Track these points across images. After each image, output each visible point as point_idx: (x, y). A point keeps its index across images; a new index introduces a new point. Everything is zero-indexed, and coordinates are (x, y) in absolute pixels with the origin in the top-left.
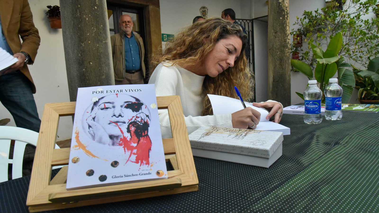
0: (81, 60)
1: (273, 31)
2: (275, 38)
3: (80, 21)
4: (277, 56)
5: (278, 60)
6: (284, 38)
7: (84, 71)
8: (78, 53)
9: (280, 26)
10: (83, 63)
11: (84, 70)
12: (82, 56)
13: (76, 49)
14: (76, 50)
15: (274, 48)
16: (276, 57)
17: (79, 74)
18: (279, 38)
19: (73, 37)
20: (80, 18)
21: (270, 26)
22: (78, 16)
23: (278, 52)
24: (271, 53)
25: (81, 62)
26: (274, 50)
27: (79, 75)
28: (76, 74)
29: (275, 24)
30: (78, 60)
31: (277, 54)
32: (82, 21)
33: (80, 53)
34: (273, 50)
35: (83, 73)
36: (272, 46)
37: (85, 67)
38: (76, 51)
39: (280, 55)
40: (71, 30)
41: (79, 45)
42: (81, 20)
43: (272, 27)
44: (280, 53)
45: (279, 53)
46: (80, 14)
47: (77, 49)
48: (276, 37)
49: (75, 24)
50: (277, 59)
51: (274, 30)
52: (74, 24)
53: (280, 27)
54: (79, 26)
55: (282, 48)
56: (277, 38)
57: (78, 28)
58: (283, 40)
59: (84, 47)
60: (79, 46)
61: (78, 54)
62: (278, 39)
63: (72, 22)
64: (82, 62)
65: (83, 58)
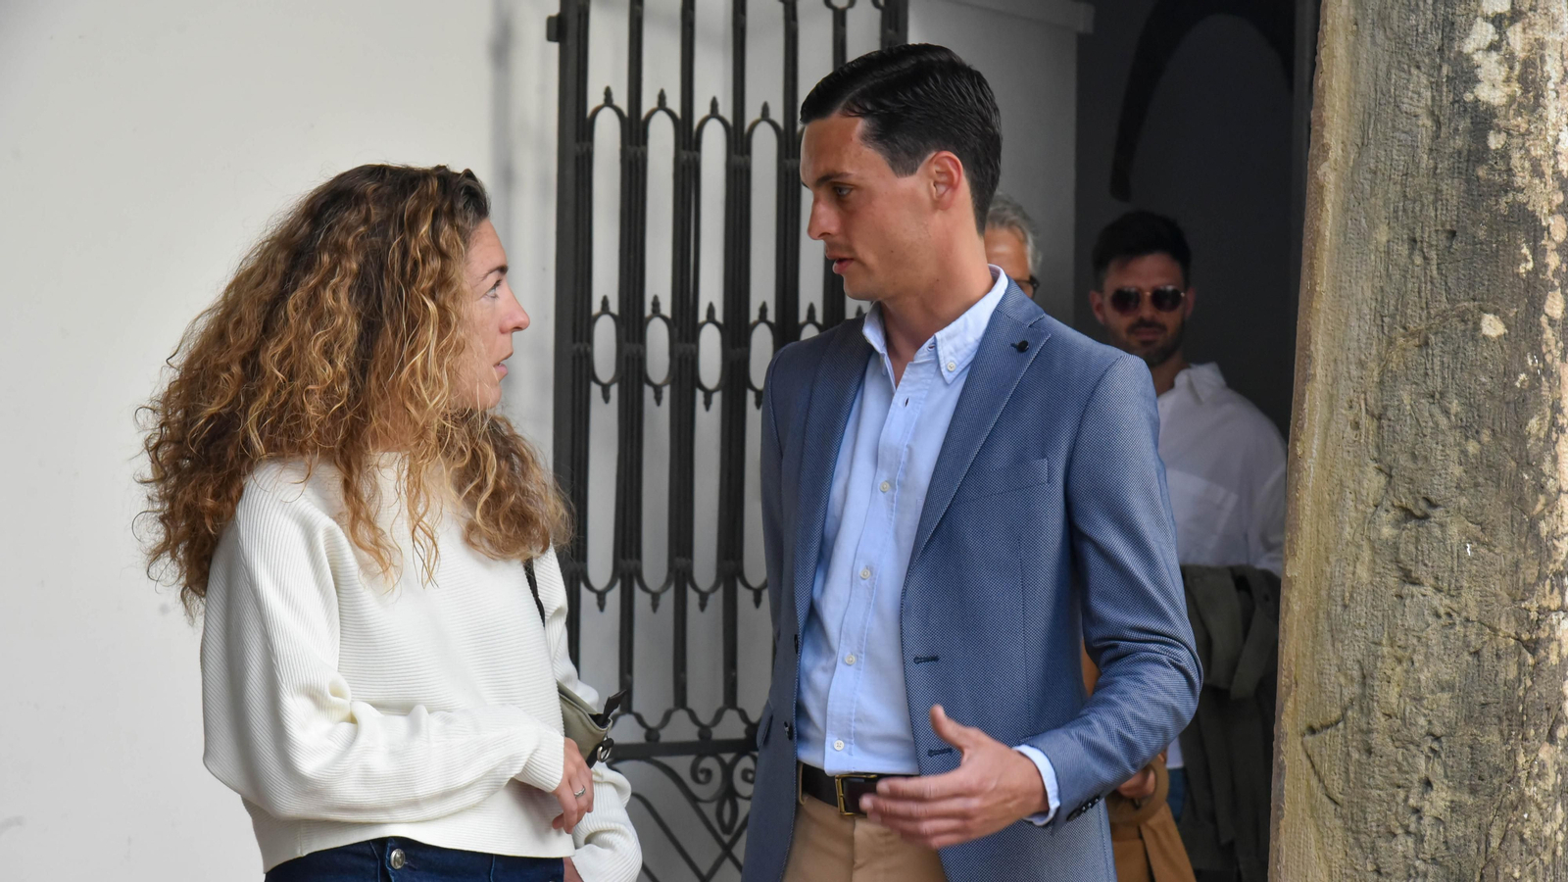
1: (1373, 482)
4: (1420, 839)
6: (1520, 591)
9: (1468, 429)
15: (1380, 722)
16: (1404, 845)
18: (1455, 593)
21: (1331, 400)
23: (1427, 784)
24: (1336, 784)
26: (1380, 740)
29: (1405, 395)
31: (1417, 812)
36: (1350, 691)
39: (1459, 830)
43: (1365, 420)
44: (1454, 807)
45: (1439, 800)
50: (1411, 872)
51: (1386, 473)
53: (1472, 447)
56: (1426, 595)
58: (1507, 627)
62: (1440, 602)
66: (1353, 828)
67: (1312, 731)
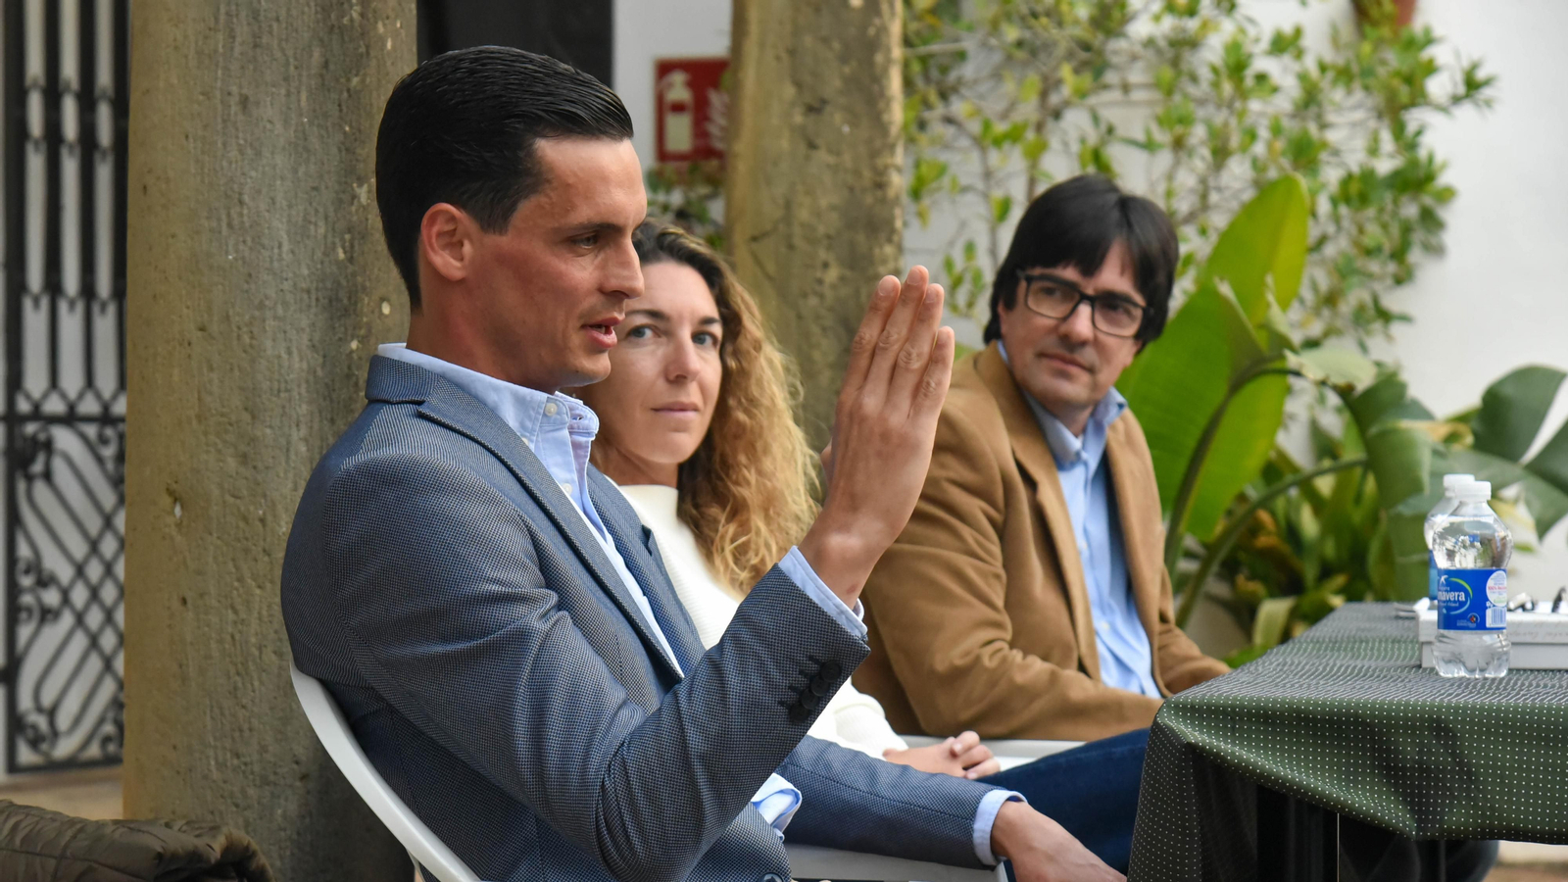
0: (344, 283)
1: (789, 91)
2: (802, 148)
3: (361, 55)
4: (821, 296)
5: (824, 329)
6: (874, 154)
7: (352, 352)
8: (334, 244)
9: (844, 59)
10: (356, 303)
11: (354, 345)
12: (351, 259)
13: (326, 218)
14: (321, 223)
15: (797, 230)
16: (813, 301)
17: (323, 366)
18: (838, 154)
19: (314, 143)
20: (362, 34)
21: (762, 45)
22: (352, 20)
23: (826, 265)
24: (771, 268)
25: (345, 301)
26: (798, 241)
27: (320, 373)
28: (305, 366)
29: (808, 40)
30: (329, 285)
31: (820, 282)
32: (368, 53)
33: (343, 240)
34: (791, 247)
35: (349, 368)
36: (779, 213)
37: (363, 332)
38: (322, 231)
39: (845, 291)
40: (304, 96)
41: (342, 196)
42: (363, 50)
43: (784, 56)
44: (842, 279)
45: (832, 275)
46: (362, 15)
47: (331, 214)
48: (812, 146)
49: (332, 67)
50: (818, 317)
51: (798, 84)
52: (326, 65)
53: (847, 70)
54: (355, 81)
55: (861, 238)
56: (822, 156)
57: (345, 95)
58: (867, 174)
59: (363, 207)
60: (341, 201)
61: (334, 248)
62: (831, 159)
63: (317, 54)
64: (350, 298)
65: (354, 275)
66: (782, 292)
67: (754, 239)
